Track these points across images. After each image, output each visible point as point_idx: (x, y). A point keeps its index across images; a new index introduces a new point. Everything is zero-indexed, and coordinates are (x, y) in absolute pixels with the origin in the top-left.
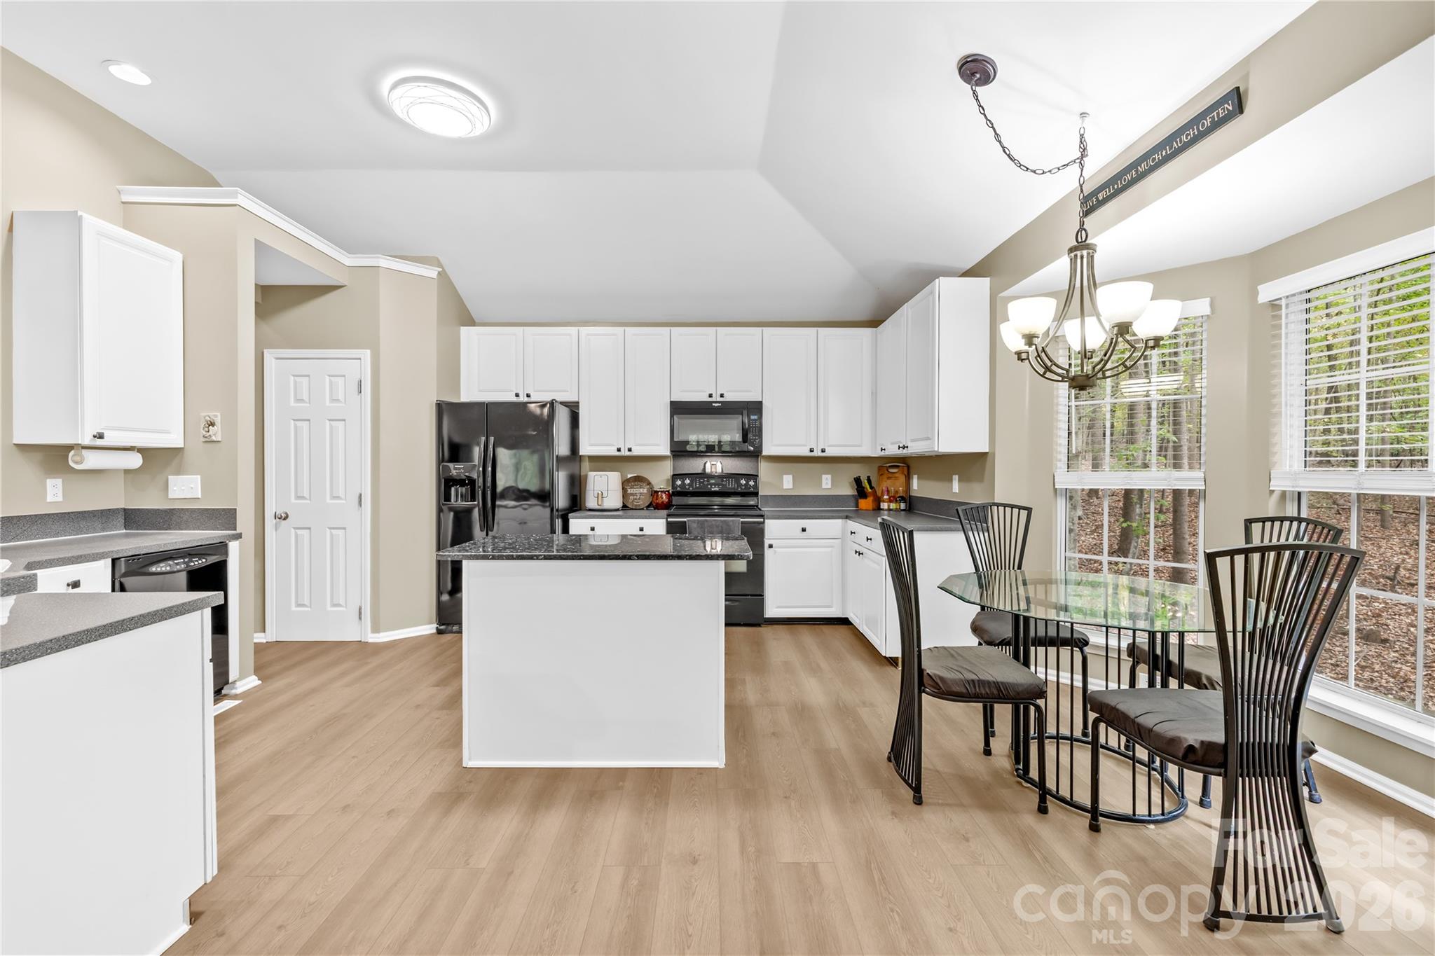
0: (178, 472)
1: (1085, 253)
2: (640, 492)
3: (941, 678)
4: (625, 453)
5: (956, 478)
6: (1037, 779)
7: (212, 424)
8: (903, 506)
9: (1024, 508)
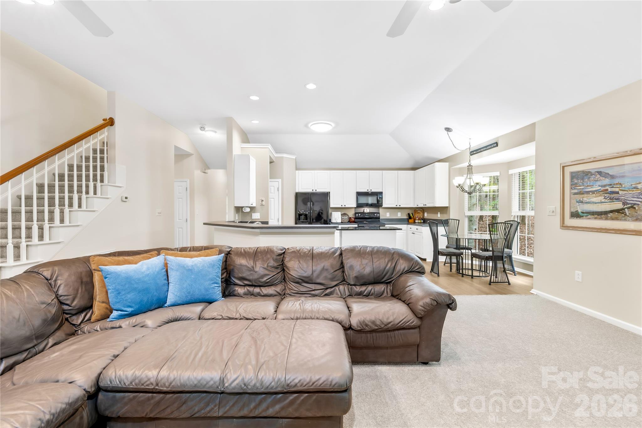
0: (254, 213)
1: (470, 167)
2: (346, 218)
3: (443, 252)
4: (343, 206)
5: (439, 213)
6: (461, 273)
7: (263, 201)
8: (422, 221)
9: (458, 220)
